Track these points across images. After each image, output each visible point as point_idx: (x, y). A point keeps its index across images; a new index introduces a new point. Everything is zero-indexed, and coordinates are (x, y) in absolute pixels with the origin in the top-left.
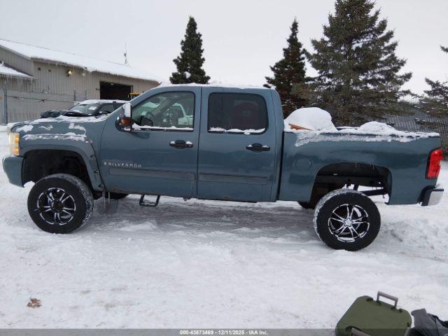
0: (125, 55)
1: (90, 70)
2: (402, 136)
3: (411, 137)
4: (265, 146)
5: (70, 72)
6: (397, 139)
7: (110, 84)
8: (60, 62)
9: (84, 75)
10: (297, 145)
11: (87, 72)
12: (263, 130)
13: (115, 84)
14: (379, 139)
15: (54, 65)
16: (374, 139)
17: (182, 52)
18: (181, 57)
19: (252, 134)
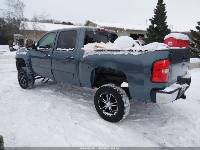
0: (146, 20)
1: (125, 29)
2: (135, 51)
3: (141, 51)
4: (72, 57)
5: (117, 31)
6: (132, 53)
7: (137, 34)
8: (113, 27)
9: (123, 31)
10: (84, 57)
11: (124, 30)
12: (73, 49)
13: (139, 34)
14: (121, 53)
15: (111, 29)
16: (118, 53)
17: (155, 15)
18: (154, 18)
19: (69, 51)
